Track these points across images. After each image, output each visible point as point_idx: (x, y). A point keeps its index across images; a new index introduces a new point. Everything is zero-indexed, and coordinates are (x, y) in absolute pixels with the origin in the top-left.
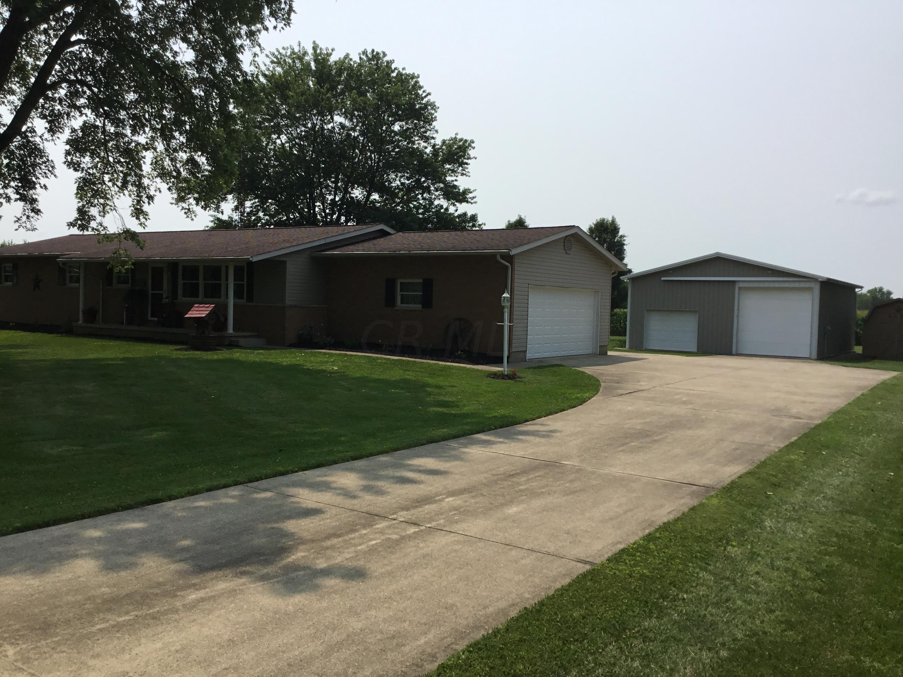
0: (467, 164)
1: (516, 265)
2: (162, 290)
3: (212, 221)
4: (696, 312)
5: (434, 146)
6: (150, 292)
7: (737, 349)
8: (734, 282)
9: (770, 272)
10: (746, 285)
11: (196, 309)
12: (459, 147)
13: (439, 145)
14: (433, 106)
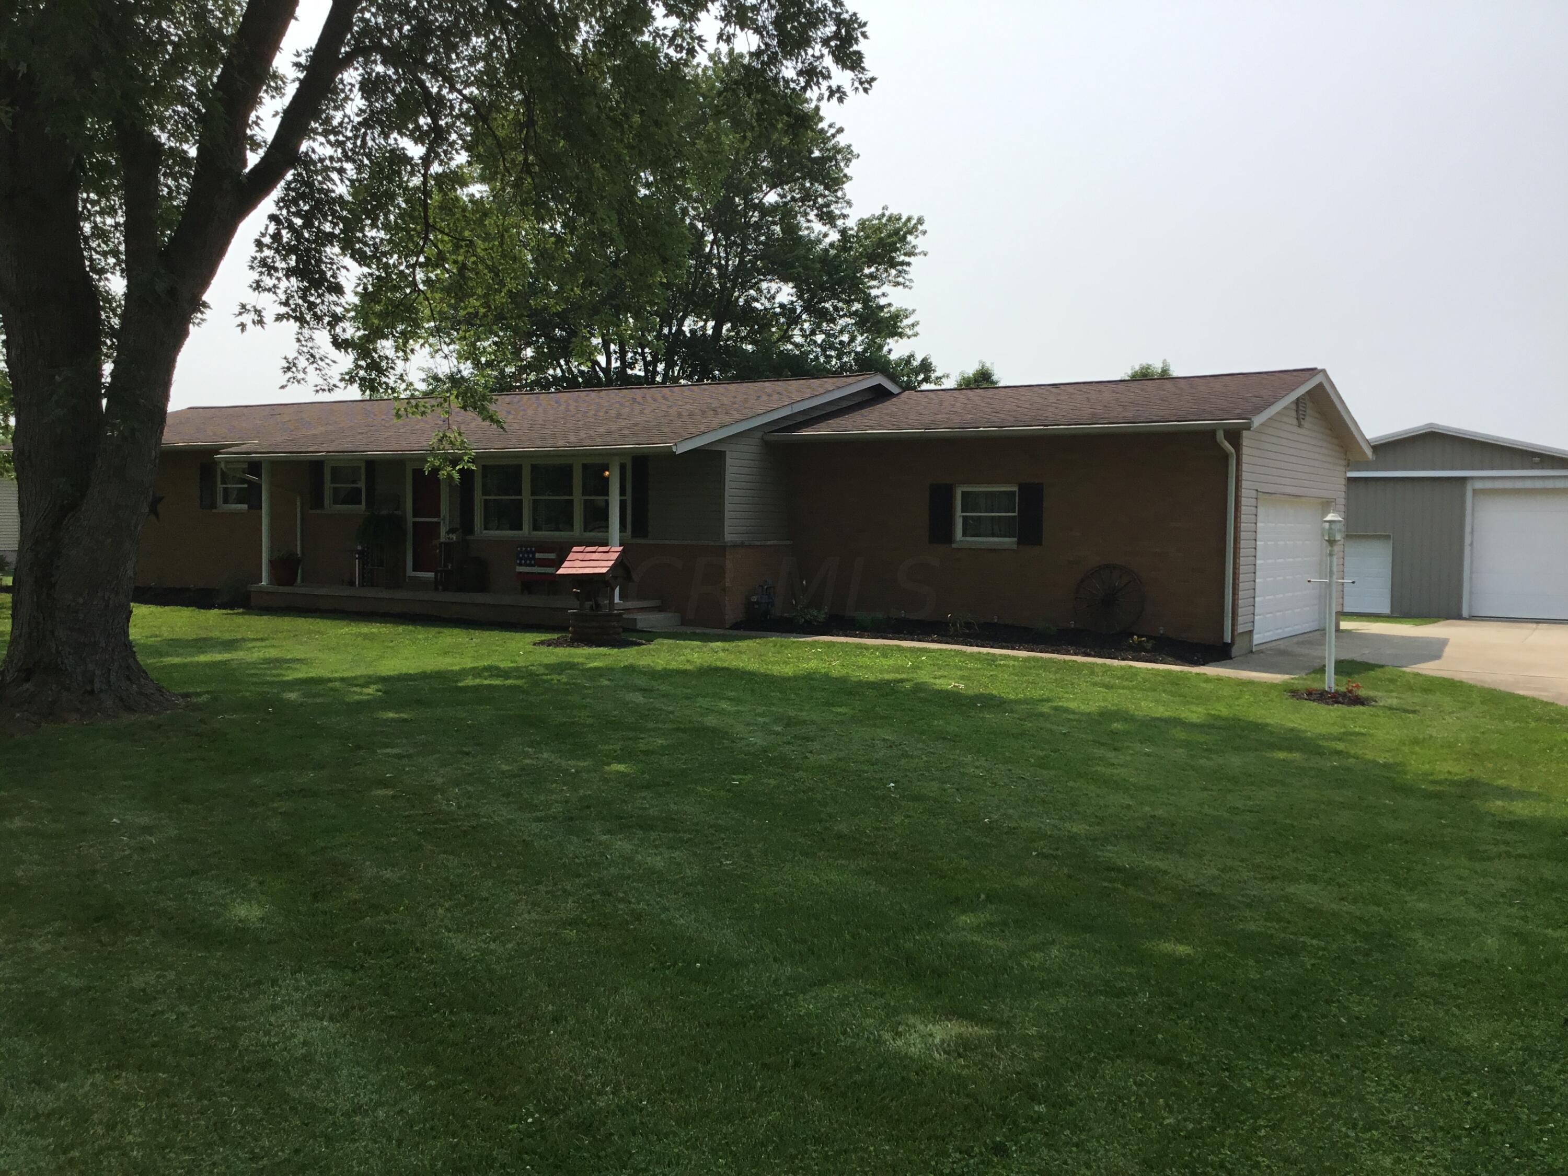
0: (908, 264)
1: (1245, 450)
2: (438, 515)
3: (424, 380)
4: (1389, 537)
5: (843, 232)
6: (410, 519)
7: (1470, 607)
8: (1464, 479)
9: (1537, 459)
10: (1489, 485)
11: (580, 556)
12: (896, 232)
13: (851, 229)
14: (848, 154)
